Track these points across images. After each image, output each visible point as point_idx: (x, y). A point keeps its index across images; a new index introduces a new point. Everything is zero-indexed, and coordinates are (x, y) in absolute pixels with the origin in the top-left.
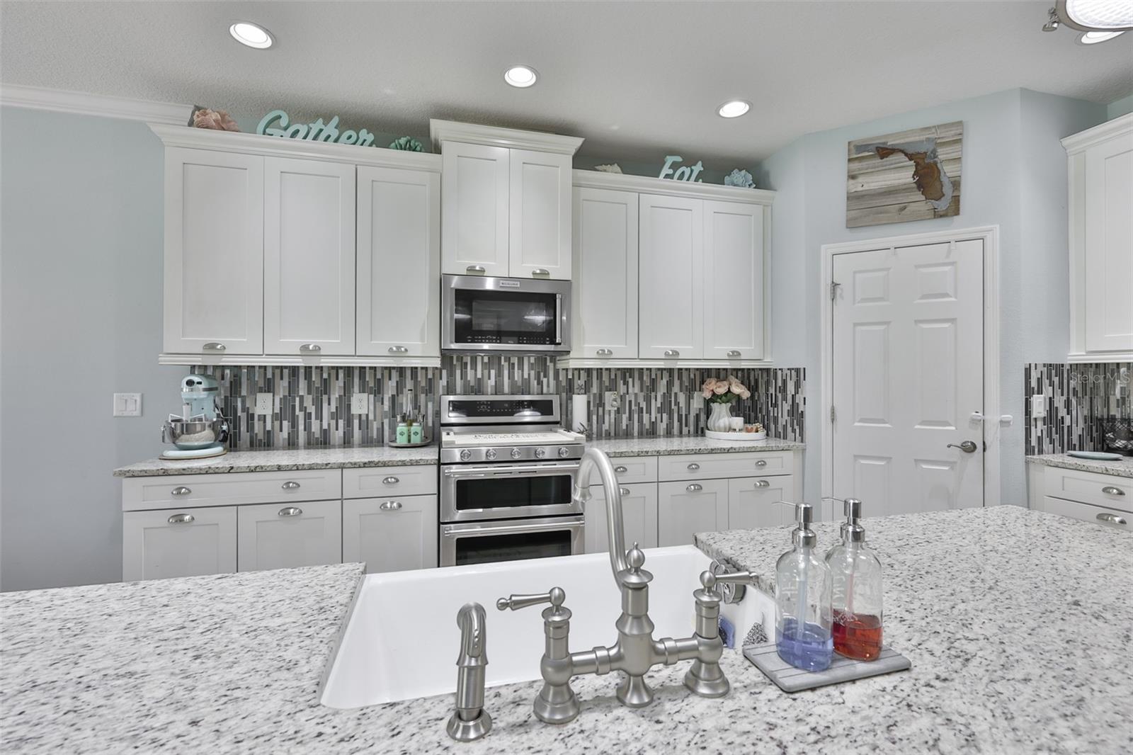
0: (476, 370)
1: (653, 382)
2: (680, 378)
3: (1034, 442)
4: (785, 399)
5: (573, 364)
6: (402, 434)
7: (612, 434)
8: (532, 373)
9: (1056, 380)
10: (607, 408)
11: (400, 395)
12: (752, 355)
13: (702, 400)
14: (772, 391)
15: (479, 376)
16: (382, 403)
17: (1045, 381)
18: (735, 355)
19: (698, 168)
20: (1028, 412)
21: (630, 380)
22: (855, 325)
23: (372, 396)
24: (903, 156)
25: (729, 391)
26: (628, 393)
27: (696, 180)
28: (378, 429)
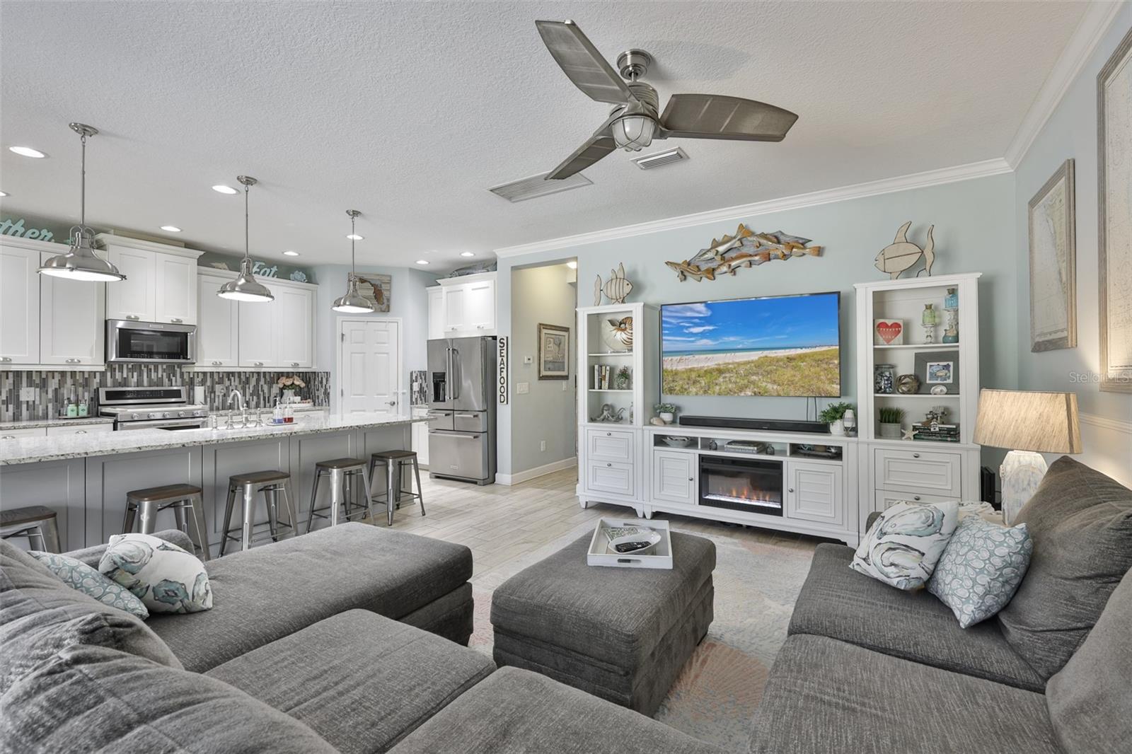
0: (122, 373)
1: (247, 379)
2: (265, 377)
3: (414, 400)
4: (322, 387)
5: (196, 369)
6: (72, 411)
7: (221, 408)
8: (165, 374)
9: (423, 377)
10: (217, 394)
11: (62, 389)
12: (305, 365)
13: (278, 389)
14: (316, 383)
15: (125, 376)
16: (47, 393)
17: (419, 378)
18: (296, 365)
19: (275, 269)
20: (411, 389)
21: (233, 378)
22: (352, 353)
23: (38, 390)
24: (369, 284)
25: (293, 383)
26: (231, 385)
27: (273, 276)
28: (43, 410)
